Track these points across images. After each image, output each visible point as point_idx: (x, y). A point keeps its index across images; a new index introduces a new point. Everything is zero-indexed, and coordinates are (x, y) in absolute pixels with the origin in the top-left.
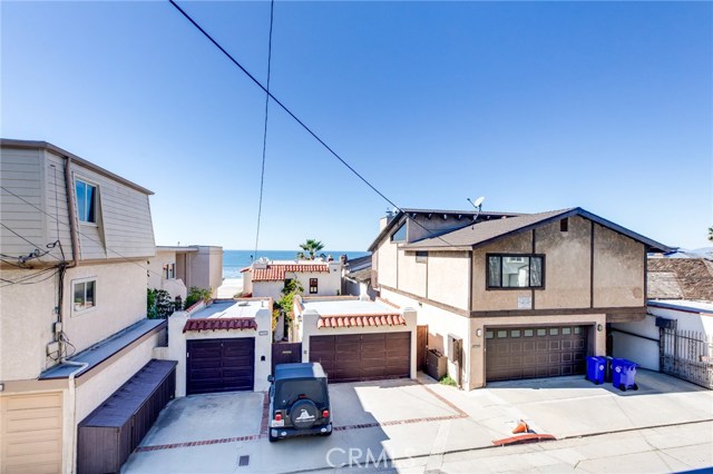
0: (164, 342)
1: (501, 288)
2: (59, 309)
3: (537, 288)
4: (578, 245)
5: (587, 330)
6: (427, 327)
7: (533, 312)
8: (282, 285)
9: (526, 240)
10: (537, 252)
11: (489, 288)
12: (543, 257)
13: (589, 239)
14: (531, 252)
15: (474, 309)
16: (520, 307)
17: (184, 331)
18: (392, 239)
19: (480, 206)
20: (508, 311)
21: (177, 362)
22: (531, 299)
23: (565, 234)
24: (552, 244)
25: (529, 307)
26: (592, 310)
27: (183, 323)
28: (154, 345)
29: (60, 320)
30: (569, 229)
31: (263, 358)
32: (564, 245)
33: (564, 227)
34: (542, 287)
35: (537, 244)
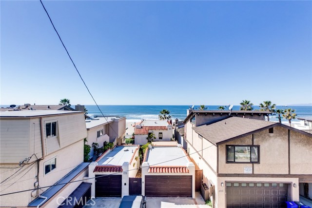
0: (87, 175)
1: (234, 162)
2: (37, 177)
3: (256, 162)
4: (280, 140)
5: (287, 186)
6: (202, 170)
7: (253, 175)
8: (147, 136)
9: (248, 138)
10: (254, 144)
11: (228, 162)
12: (258, 147)
13: (287, 137)
14: (251, 144)
15: (219, 173)
16: (245, 172)
17: (94, 172)
18: (191, 121)
19: (232, 109)
20: (239, 174)
21: (91, 184)
22: (252, 169)
23: (271, 135)
24: (264, 139)
25: (251, 172)
26: (289, 175)
27: (94, 168)
28: (83, 176)
29: (38, 181)
30: (274, 132)
31: (125, 184)
32: (271, 140)
33: (271, 131)
34: (258, 162)
35: (255, 140)
